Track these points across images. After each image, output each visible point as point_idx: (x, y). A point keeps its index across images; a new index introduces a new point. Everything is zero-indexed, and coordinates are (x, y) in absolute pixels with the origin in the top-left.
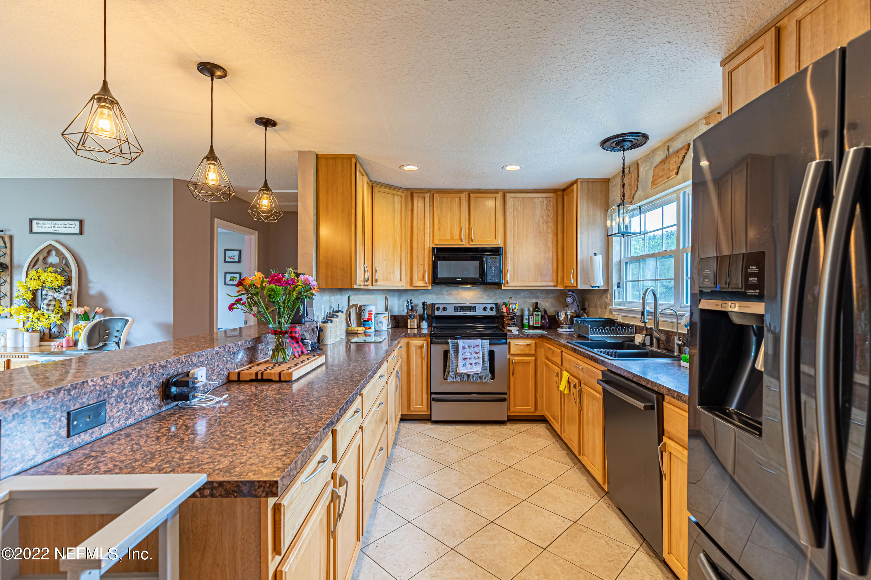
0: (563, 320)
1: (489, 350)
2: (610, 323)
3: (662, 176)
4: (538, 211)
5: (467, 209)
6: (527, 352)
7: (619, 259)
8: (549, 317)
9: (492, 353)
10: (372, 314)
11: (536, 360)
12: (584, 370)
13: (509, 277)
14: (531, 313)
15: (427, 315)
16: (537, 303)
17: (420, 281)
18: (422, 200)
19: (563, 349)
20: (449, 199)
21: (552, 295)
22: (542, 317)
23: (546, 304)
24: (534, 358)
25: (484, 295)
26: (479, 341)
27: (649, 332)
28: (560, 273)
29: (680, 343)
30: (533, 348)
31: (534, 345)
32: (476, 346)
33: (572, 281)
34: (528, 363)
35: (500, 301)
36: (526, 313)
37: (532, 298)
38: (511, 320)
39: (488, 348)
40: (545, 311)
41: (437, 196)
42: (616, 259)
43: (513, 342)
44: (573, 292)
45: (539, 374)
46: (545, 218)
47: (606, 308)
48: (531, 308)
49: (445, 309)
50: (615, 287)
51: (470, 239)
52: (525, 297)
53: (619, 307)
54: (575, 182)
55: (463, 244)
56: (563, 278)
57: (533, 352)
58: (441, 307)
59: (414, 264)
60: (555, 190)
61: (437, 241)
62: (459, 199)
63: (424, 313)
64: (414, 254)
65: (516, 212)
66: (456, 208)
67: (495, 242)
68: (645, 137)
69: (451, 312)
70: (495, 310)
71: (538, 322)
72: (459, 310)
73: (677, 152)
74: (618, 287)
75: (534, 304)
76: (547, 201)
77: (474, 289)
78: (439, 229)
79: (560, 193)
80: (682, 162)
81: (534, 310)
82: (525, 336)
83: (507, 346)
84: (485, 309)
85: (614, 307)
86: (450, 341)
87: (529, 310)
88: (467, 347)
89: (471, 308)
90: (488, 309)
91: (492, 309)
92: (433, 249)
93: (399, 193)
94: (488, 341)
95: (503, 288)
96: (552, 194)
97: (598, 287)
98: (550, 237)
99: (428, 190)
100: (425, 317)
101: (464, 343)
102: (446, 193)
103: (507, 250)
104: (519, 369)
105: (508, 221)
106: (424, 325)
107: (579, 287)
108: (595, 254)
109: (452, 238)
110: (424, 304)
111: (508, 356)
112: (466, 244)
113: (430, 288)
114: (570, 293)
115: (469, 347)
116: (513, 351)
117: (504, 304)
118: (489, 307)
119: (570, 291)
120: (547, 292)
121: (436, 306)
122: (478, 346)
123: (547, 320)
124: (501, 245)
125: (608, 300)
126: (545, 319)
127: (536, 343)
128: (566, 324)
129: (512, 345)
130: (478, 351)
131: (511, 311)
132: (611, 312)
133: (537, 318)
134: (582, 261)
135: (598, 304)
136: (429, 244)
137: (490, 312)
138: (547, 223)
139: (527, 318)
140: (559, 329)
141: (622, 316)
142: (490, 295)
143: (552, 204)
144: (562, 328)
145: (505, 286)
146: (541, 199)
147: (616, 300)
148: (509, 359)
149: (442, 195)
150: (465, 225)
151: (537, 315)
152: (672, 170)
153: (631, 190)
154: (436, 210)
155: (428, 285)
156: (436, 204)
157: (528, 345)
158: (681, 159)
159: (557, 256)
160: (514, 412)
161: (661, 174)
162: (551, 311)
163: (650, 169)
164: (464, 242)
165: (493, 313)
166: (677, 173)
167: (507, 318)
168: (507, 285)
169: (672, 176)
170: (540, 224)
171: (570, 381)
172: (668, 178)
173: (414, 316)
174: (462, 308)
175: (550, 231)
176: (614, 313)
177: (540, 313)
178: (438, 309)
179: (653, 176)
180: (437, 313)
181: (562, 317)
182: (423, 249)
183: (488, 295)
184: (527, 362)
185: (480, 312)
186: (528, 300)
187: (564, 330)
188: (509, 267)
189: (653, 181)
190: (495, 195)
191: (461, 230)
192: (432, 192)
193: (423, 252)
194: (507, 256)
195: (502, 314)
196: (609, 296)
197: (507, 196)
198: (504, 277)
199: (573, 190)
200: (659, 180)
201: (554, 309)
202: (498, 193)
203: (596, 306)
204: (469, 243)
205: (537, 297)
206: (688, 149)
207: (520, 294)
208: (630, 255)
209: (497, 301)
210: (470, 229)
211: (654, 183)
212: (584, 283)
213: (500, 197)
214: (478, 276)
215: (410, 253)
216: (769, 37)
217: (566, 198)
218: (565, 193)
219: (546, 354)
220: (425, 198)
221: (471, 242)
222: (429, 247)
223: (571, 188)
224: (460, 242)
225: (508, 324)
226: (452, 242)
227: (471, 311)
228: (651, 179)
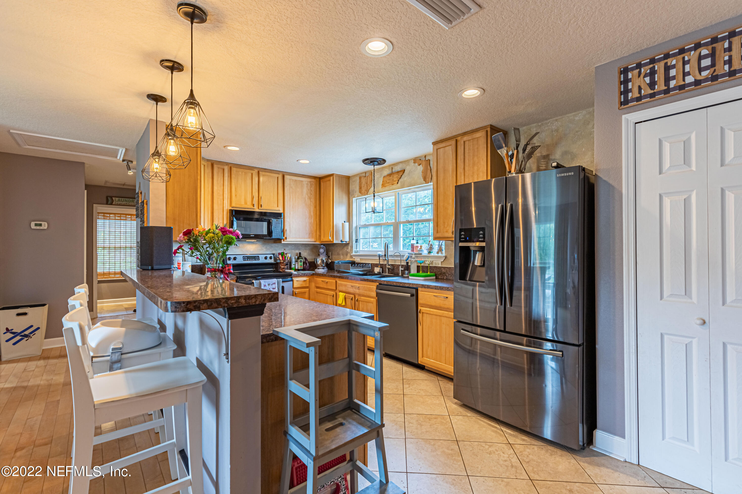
0: (320, 264)
2: (353, 263)
3: (388, 183)
4: (305, 190)
5: (257, 183)
6: (304, 285)
7: (356, 225)
8: (308, 262)
9: (283, 287)
10: (180, 264)
11: (309, 290)
12: (360, 288)
13: (287, 234)
14: (296, 260)
18: (222, 171)
19: (337, 280)
20: (243, 173)
21: (308, 248)
22: (304, 262)
24: (308, 289)
25: (263, 248)
26: (275, 280)
27: (382, 266)
28: (318, 233)
29: (403, 269)
30: (308, 283)
31: (308, 280)
32: (273, 284)
33: (330, 238)
34: (305, 293)
35: (276, 252)
36: (294, 260)
37: (296, 250)
38: (285, 265)
39: (281, 284)
40: (306, 259)
41: (234, 170)
42: (354, 225)
44: (324, 245)
46: (309, 195)
47: (347, 255)
48: (297, 257)
49: (235, 259)
50: (354, 242)
51: (260, 205)
52: (292, 249)
53: (357, 254)
54: (332, 175)
55: (254, 209)
56: (320, 236)
57: (308, 285)
58: (232, 257)
60: (315, 178)
61: (234, 205)
62: (251, 174)
64: (215, 214)
65: (291, 189)
66: (249, 181)
67: (277, 209)
68: (384, 161)
69: (240, 261)
70: (273, 258)
71: (302, 266)
72: (246, 260)
73: (398, 172)
74: (356, 242)
75: (297, 254)
76: (310, 184)
77: (256, 243)
78: (236, 195)
79: (318, 180)
80: (400, 178)
81: (298, 258)
82: (303, 275)
83: (292, 282)
84: (266, 258)
85: (354, 254)
86: (254, 281)
87: (295, 258)
88: (267, 285)
89: (256, 258)
90: (268, 258)
91: (271, 258)
92: (231, 211)
94: (281, 280)
95: (283, 242)
96: (313, 180)
97: (346, 242)
98: (312, 209)
99: (227, 164)
101: (265, 282)
102: (241, 168)
103: (286, 215)
105: (286, 194)
107: (335, 242)
108: (345, 222)
109: (246, 203)
111: (293, 289)
112: (256, 209)
114: (322, 246)
115: (269, 284)
116: (295, 286)
117: (279, 254)
118: (269, 256)
119: (322, 244)
120: (306, 245)
121: (228, 257)
122: (275, 283)
123: (308, 264)
124: (281, 211)
125: (349, 250)
126: (306, 264)
128: (322, 266)
129: (295, 282)
130: (274, 287)
131: (286, 259)
132: (351, 257)
133: (301, 263)
134: (336, 225)
135: (341, 252)
136: (227, 207)
137: (270, 260)
138: (310, 198)
139: (294, 263)
140: (316, 270)
141: (360, 259)
142: (268, 248)
143: (313, 186)
144: (318, 269)
145: (284, 241)
146: (307, 182)
147: (354, 249)
148: (293, 291)
149: (238, 170)
150: (256, 194)
152: (395, 181)
153: (367, 186)
154: (233, 180)
156: (233, 176)
157: (305, 281)
158: (400, 176)
159: (316, 222)
161: (388, 181)
162: (310, 258)
163: (380, 177)
164: (255, 207)
165: (272, 261)
166: (398, 183)
167: (282, 264)
168: (285, 240)
169: (395, 184)
170: (306, 199)
171: (346, 297)
172: (393, 184)
174: (249, 258)
175: (312, 204)
176: (354, 257)
177: (302, 260)
178: (229, 259)
179: (383, 182)
181: (319, 262)
182: (222, 210)
183: (266, 248)
184: (304, 293)
185: (262, 260)
186: (293, 251)
188: (287, 227)
189: (382, 185)
190: (276, 175)
191: (253, 198)
192: (230, 166)
193: (222, 213)
194: (286, 219)
195: (278, 261)
196: (349, 248)
197: (287, 177)
198: (284, 236)
199: (330, 180)
200: (387, 185)
201: (313, 257)
202: (279, 174)
203: (338, 254)
204: (258, 208)
205: (299, 249)
206: (404, 172)
207: (290, 247)
208: (362, 223)
209: (274, 252)
210: (260, 198)
211: (383, 185)
212: (336, 239)
213: (280, 177)
214: (267, 234)
215: (211, 212)
216: (453, 142)
217: (322, 184)
218: (321, 180)
219: (318, 285)
220: (224, 169)
221: (260, 208)
222: (228, 209)
223: (328, 179)
224: (252, 207)
225: (284, 268)
226: (246, 206)
227: (255, 260)
228: (381, 183)
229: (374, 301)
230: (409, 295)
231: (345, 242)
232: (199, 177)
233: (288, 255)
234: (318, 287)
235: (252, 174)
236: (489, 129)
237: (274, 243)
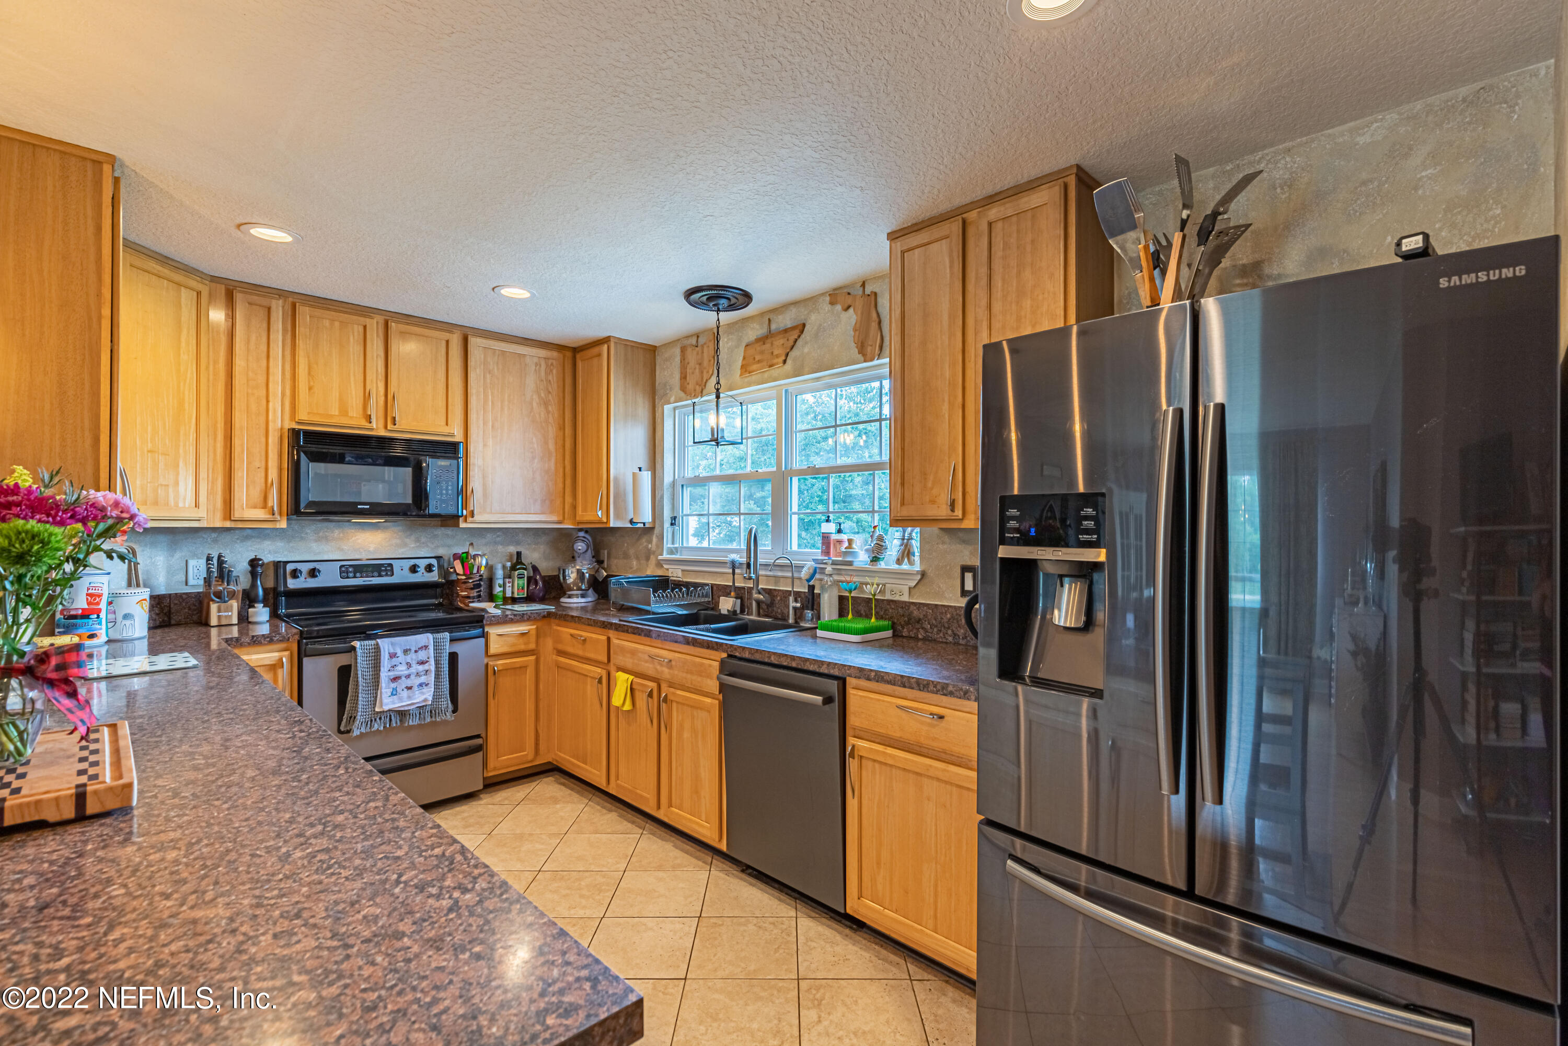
0: (574, 583)
1: (450, 653)
2: (662, 584)
3: (759, 362)
4: (531, 381)
5: (382, 354)
6: (522, 647)
7: (671, 479)
8: (543, 578)
9: (453, 657)
10: (100, 596)
11: (537, 661)
12: (673, 663)
13: (476, 501)
14: (508, 572)
15: (264, 590)
16: (519, 554)
17: (255, 507)
18: (262, 313)
19: (612, 634)
20: (337, 324)
21: (544, 538)
22: (529, 579)
23: (534, 555)
24: (533, 658)
25: (407, 540)
26: (426, 638)
27: (741, 595)
28: (568, 499)
29: (798, 605)
30: (533, 639)
31: (533, 633)
32: (421, 648)
33: (599, 513)
34: (523, 668)
35: (446, 552)
36: (499, 573)
37: (508, 545)
38: (472, 589)
39: (447, 648)
40: (535, 569)
41: (304, 312)
42: (668, 479)
43: (493, 631)
44: (586, 532)
45: (541, 686)
46: (543, 395)
47: (648, 559)
48: (509, 564)
49: (313, 573)
50: (667, 524)
51: (389, 418)
52: (496, 543)
53: (675, 557)
54: (606, 340)
55: (372, 429)
56: (574, 507)
57: (532, 646)
58: (305, 568)
59: (236, 464)
60: (559, 347)
61: (303, 415)
62: (361, 329)
63: (254, 585)
64: (237, 442)
65: (488, 376)
66: (355, 348)
67: (446, 430)
68: (747, 297)
69: (330, 578)
70: (435, 569)
71: (523, 589)
72: (351, 575)
73: (786, 331)
74: (672, 524)
75: (511, 556)
76: (547, 366)
77: (386, 528)
78: (310, 388)
79: (569, 354)
80: (792, 348)
81: (513, 568)
82: (518, 618)
83: (482, 640)
84: (414, 569)
85: (665, 556)
86: (357, 644)
87: (504, 567)
88: (399, 652)
89: (383, 568)
90: (421, 570)
91: (429, 568)
92: (295, 433)
93: (193, 283)
94: (447, 634)
95: (462, 524)
96: (555, 354)
97: (644, 524)
98: (552, 431)
99: (281, 294)
100: (257, 595)
101: (392, 644)
102: (328, 309)
103: (472, 449)
104: (506, 682)
105: (473, 390)
106: (261, 613)
107: (612, 525)
108: (640, 469)
109: (344, 412)
110: (254, 563)
111: (486, 661)
112: (378, 429)
113: (283, 524)
114: (582, 534)
115: (406, 652)
116: (493, 649)
117: (456, 557)
118: (423, 563)
119: (580, 530)
120: (536, 533)
121: (290, 567)
122: (426, 647)
123: (540, 583)
124: (458, 437)
125: (653, 546)
126: (536, 583)
127: (537, 628)
128: (579, 589)
129: (493, 639)
130: (425, 659)
131: (475, 571)
132: (659, 564)
133: (521, 582)
134: (616, 479)
135: (632, 552)
136: (281, 422)
137: (426, 574)
138: (546, 404)
139: (501, 582)
140: (563, 600)
141: (683, 571)
142: (423, 540)
143: (554, 371)
144: (570, 597)
145: (466, 521)
146: (536, 360)
147: (667, 544)
148: (487, 665)
149: (318, 312)
150: (377, 387)
151: (521, 577)
152: (777, 356)
153: (702, 372)
154: (300, 343)
155: (277, 517)
156: (301, 330)
157: (523, 634)
158: (791, 343)
159: (564, 468)
160: (495, 769)
161: (758, 358)
162: (547, 567)
163: (737, 346)
164: (374, 425)
165: (434, 577)
166: (785, 362)
167: (464, 586)
169: (777, 364)
170: (535, 404)
171: (634, 687)
172: (771, 366)
173: (232, 595)
174: (359, 569)
175: (551, 420)
176: (665, 566)
177: (525, 572)
178: (295, 574)
179: (744, 358)
180: (292, 584)
181: (572, 576)
182: (263, 431)
183: (418, 540)
184: (520, 667)
185: (401, 575)
186: (500, 548)
187: (575, 600)
188: (475, 483)
189: (742, 367)
190: (446, 336)
191: (367, 397)
192: (291, 299)
193: (263, 440)
194: (472, 460)
195: (454, 577)
196: (655, 539)
197: (474, 341)
198: (465, 506)
199: (599, 355)
200: (755, 367)
201: (555, 565)
202: (450, 332)
203: (626, 556)
204: (386, 427)
205: (518, 543)
206: (802, 332)
207: (489, 536)
208: (689, 474)
209: (441, 552)
210: (390, 397)
211: (745, 369)
212: (617, 516)
213: (455, 340)
214: (409, 500)
215: (225, 437)
216: (955, 227)
217: (580, 365)
218: (578, 356)
219: (560, 647)
220: (269, 309)
221: (390, 426)
222: (281, 429)
223: (595, 351)
224: (364, 423)
225: (468, 597)
226: (344, 421)
227: (380, 576)
228: (739, 363)
229: (713, 704)
230: (819, 699)
231: (642, 525)
232: (106, 312)
233: (479, 560)
234: (561, 653)
235: (365, 327)
236: (1072, 181)
237: (442, 526)
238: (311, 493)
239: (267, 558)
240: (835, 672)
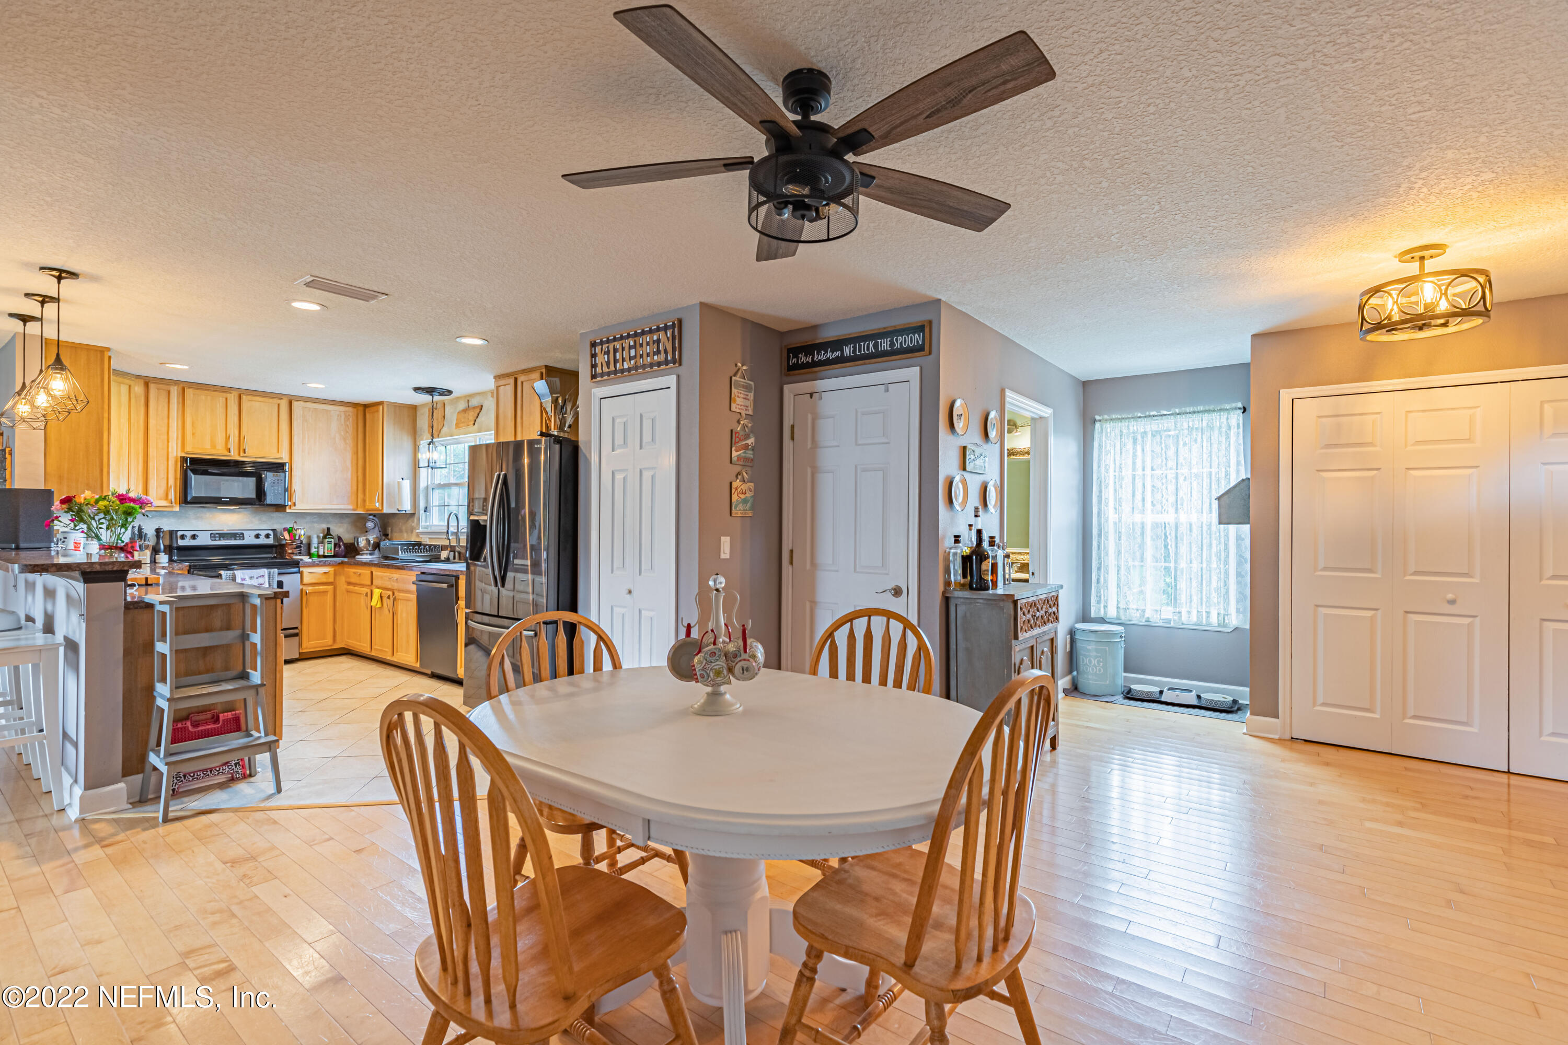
0: (365, 547)
1: (278, 581)
2: (416, 546)
3: (463, 422)
4: (335, 426)
5: (237, 412)
6: (324, 580)
7: (426, 485)
8: (345, 544)
9: (280, 582)
10: (80, 544)
11: (335, 589)
12: (399, 580)
13: (296, 498)
14: (321, 540)
15: (164, 546)
16: (328, 529)
17: (161, 499)
18: (164, 394)
19: (374, 569)
20: (209, 398)
21: (347, 520)
22: (335, 545)
23: (342, 530)
24: (331, 587)
25: (253, 520)
26: (264, 571)
27: (453, 549)
28: (360, 496)
30: (332, 576)
31: (332, 572)
32: (260, 577)
33: (377, 505)
34: (325, 592)
35: (279, 527)
36: (315, 541)
37: (322, 524)
38: (296, 548)
39: (276, 578)
40: (340, 538)
41: (189, 392)
42: (423, 486)
43: (306, 571)
44: (374, 516)
45: (338, 604)
46: (342, 434)
47: (412, 532)
48: (321, 535)
49: (194, 537)
50: (422, 511)
51: (241, 449)
52: (313, 522)
53: (426, 530)
54: (381, 403)
55: (230, 456)
56: (364, 501)
57: (331, 580)
58: (189, 534)
59: (150, 476)
60: (355, 405)
61: (189, 449)
62: (224, 399)
63: (158, 543)
64: (151, 464)
65: (305, 424)
66: (220, 410)
67: (278, 456)
68: (449, 392)
69: (204, 540)
70: (272, 537)
71: (331, 550)
72: (217, 539)
73: (474, 408)
74: (425, 511)
75: (324, 530)
76: (345, 416)
77: (239, 512)
78: (193, 434)
79: (361, 409)
80: (477, 417)
81: (325, 537)
82: (322, 564)
83: (299, 575)
84: (257, 536)
85: (421, 530)
86: (222, 572)
87: (318, 537)
88: (247, 578)
89: (237, 535)
90: (262, 537)
91: (267, 536)
92: (184, 459)
93: (127, 381)
94: (276, 571)
95: (288, 510)
96: (351, 409)
97: (405, 511)
98: (349, 456)
99: (175, 382)
100: (160, 549)
101: (244, 573)
102: (205, 390)
103: (294, 466)
104: (314, 600)
105: (295, 433)
106: (163, 558)
107: (385, 511)
108: (402, 479)
109: (213, 446)
110: (158, 531)
111: (301, 587)
112: (234, 456)
113: (177, 509)
114: (371, 517)
116: (306, 581)
117: (285, 529)
118: (263, 533)
119: (371, 515)
120: (341, 516)
121: (179, 533)
122: (263, 576)
123: (342, 547)
124: (285, 458)
125: (414, 524)
126: (340, 547)
127: (335, 570)
128: (368, 550)
129: (305, 575)
130: (263, 582)
131: (297, 538)
132: (418, 535)
133: (329, 546)
134: (388, 485)
135: (404, 528)
136: (176, 452)
137: (265, 539)
138: (345, 439)
139: (316, 546)
140: (358, 557)
141: (429, 538)
142: (264, 519)
143: (351, 420)
144: (362, 555)
145: (290, 508)
146: (338, 413)
147: (422, 523)
148: (302, 590)
149: (198, 392)
150: (233, 432)
151: (329, 543)
152: (471, 421)
154: (187, 409)
155: (174, 505)
156: (188, 402)
157: (325, 573)
158: (476, 415)
159: (357, 477)
160: (306, 648)
161: (463, 420)
162: (347, 538)
163: (454, 412)
164: (232, 453)
165: (271, 541)
166: (474, 424)
167: (290, 547)
168: (293, 507)
169: (470, 425)
170: (337, 439)
171: (382, 595)
172: (468, 426)
173: (147, 547)
174: (222, 536)
175: (348, 449)
176: (421, 536)
177: (333, 540)
178: (183, 537)
179: (457, 420)
180: (181, 543)
181: (362, 542)
182: (165, 458)
183: (260, 520)
184: (323, 592)
185: (249, 540)
186: (316, 525)
187: (365, 557)
188: (296, 486)
189: (456, 424)
190: (278, 401)
191: (227, 438)
192: (181, 385)
193: (166, 462)
194: (294, 473)
195: (284, 542)
196: (415, 520)
197: (295, 404)
198: (290, 499)
199: (378, 411)
200: (462, 425)
201: (352, 536)
202: (281, 399)
203: (401, 531)
204: (239, 454)
205: (328, 523)
206: (481, 409)
207: (308, 518)
208: (437, 481)
209: (275, 527)
210: (242, 438)
211: (457, 425)
212: (389, 506)
213: (284, 404)
214: (254, 496)
215: (144, 462)
216: (512, 381)
217: (368, 416)
218: (367, 410)
219: (348, 580)
220: (169, 392)
221: (242, 454)
222: (176, 457)
223: (374, 408)
224: (226, 453)
225: (293, 553)
226: (214, 452)
227: (236, 539)
228: (454, 422)
229: (416, 599)
230: (445, 586)
232: (106, 415)
233: (299, 531)
234: (349, 583)
235: (226, 399)
236: (544, 371)
237: (276, 511)
238: (194, 493)
239: (166, 528)
240: (454, 574)
